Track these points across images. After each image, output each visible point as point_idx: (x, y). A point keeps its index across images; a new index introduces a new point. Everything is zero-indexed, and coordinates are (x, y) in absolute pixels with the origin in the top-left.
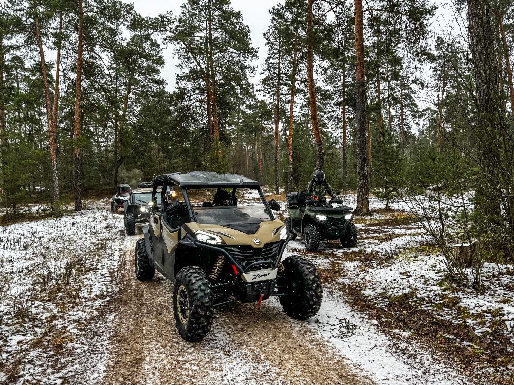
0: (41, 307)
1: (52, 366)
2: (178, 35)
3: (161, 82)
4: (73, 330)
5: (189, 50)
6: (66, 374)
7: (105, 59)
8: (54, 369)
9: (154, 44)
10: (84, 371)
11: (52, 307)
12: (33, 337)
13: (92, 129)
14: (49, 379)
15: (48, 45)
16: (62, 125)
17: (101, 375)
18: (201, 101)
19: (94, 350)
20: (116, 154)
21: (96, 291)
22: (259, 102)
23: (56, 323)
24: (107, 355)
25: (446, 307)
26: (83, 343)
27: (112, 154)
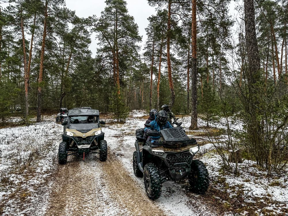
0: (15, 177)
1: (19, 208)
2: (99, 28)
3: (88, 52)
4: (31, 189)
5: (104, 36)
6: (26, 212)
7: (58, 40)
8: (20, 209)
9: (86, 32)
10: (35, 211)
11: (21, 177)
12: (10, 193)
14: (17, 214)
15: (27, 32)
17: (43, 213)
18: (110, 63)
19: (41, 200)
20: (62, 90)
21: (45, 169)
22: (142, 64)
23: (23, 186)
24: (47, 203)
25: (219, 183)
26: (35, 197)
27: (60, 90)
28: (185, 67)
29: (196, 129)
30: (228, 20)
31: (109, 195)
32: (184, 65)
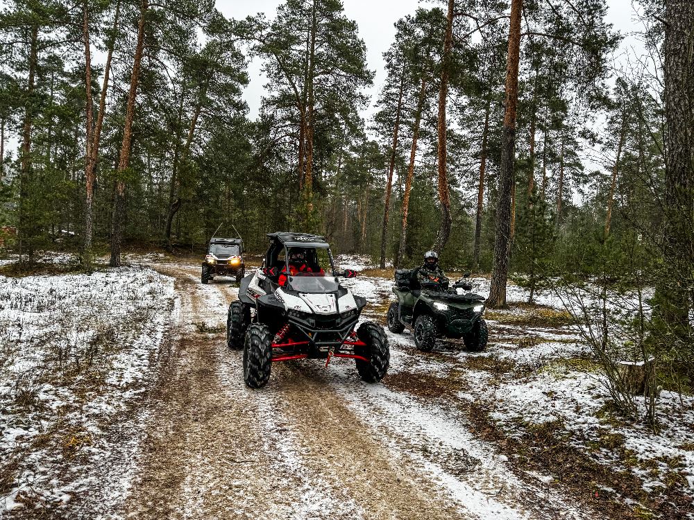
0: (53, 392)
1: (59, 475)
2: (269, 46)
3: (241, 106)
4: (92, 428)
5: (282, 67)
6: (76, 488)
7: (170, 69)
8: (61, 480)
9: (237, 56)
10: (101, 487)
11: (66, 394)
12: (37, 432)
13: (145, 160)
14: (52, 493)
15: (97, 45)
16: (105, 151)
17: (124, 494)
18: (292, 135)
19: (117, 459)
20: (172, 196)
21: (128, 378)
22: (368, 143)
23: (71, 416)
24: (135, 467)
25: (604, 447)
26: (103, 448)
27: (167, 196)
28: (475, 156)
29: (502, 308)
30: (604, 34)
31: (301, 457)
32: (472, 151)
